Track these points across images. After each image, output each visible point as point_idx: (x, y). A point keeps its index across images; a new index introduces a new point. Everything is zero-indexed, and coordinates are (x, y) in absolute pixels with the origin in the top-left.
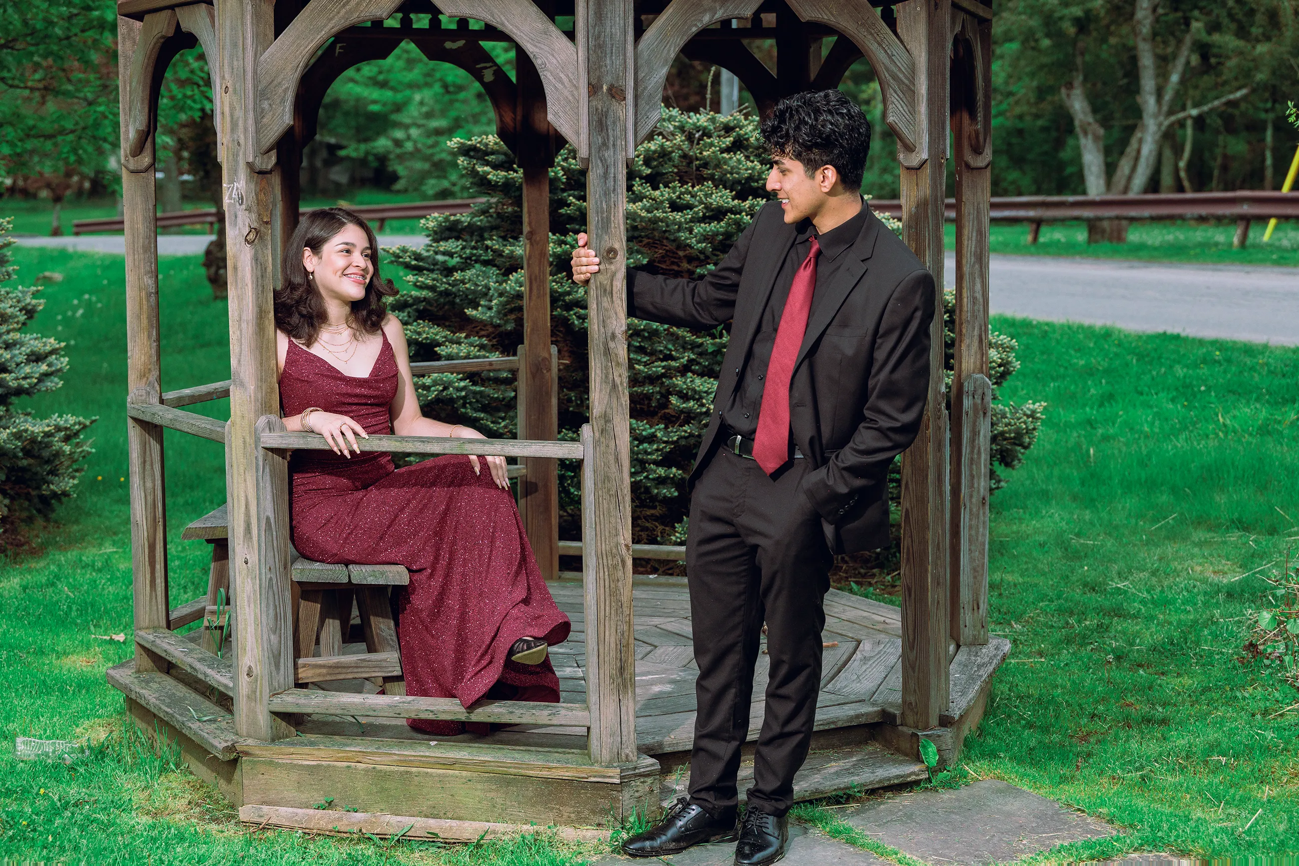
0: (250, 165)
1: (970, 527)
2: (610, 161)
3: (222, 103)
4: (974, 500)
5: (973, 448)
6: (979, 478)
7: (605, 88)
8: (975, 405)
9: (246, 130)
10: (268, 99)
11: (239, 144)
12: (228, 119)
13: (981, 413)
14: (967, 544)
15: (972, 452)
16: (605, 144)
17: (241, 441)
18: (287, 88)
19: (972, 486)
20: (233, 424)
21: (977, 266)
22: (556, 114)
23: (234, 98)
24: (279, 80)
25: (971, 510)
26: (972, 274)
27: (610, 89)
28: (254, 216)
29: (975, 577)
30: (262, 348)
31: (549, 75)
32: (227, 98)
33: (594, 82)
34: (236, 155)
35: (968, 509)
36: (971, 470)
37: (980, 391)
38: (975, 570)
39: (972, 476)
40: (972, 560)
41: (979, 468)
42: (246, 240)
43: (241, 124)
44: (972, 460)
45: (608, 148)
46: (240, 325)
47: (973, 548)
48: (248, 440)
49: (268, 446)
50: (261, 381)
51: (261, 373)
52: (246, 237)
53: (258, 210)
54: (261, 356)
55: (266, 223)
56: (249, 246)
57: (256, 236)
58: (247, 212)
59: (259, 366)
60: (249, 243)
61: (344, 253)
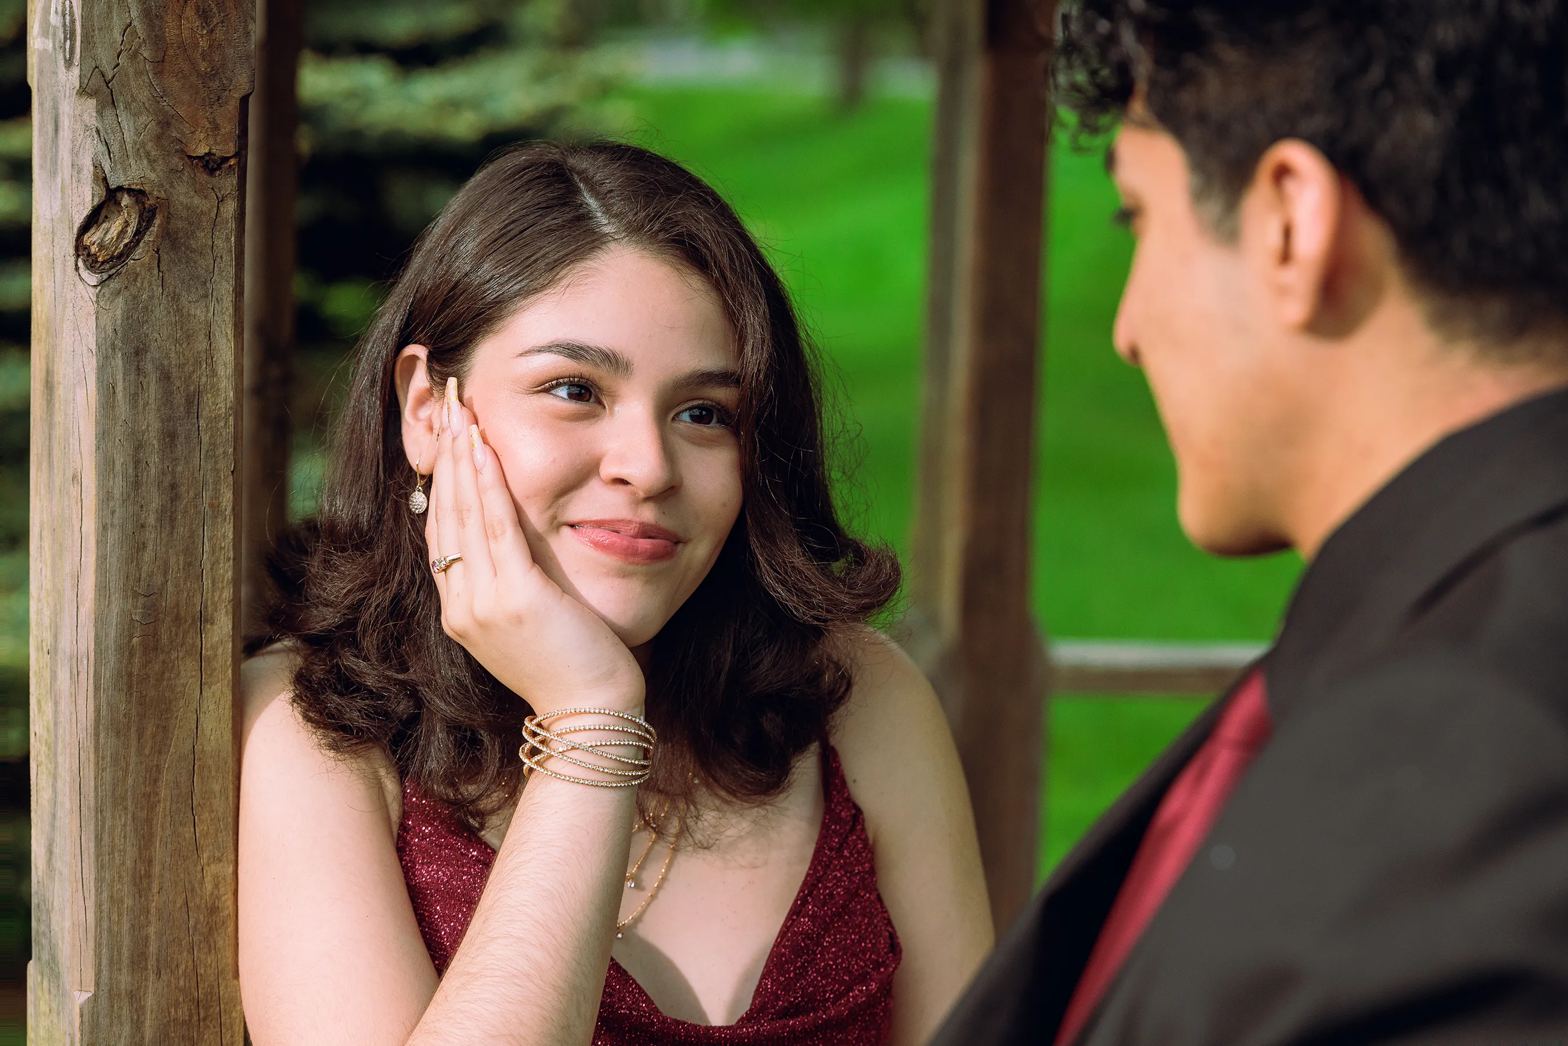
42: (80, 248)
50: (139, 961)
51: (138, 928)
52: (84, 229)
53: (156, 100)
54: (146, 841)
55: (210, 164)
56: (92, 279)
57: (139, 234)
58: (92, 103)
59: (126, 889)
60: (93, 264)
61: (560, 401)
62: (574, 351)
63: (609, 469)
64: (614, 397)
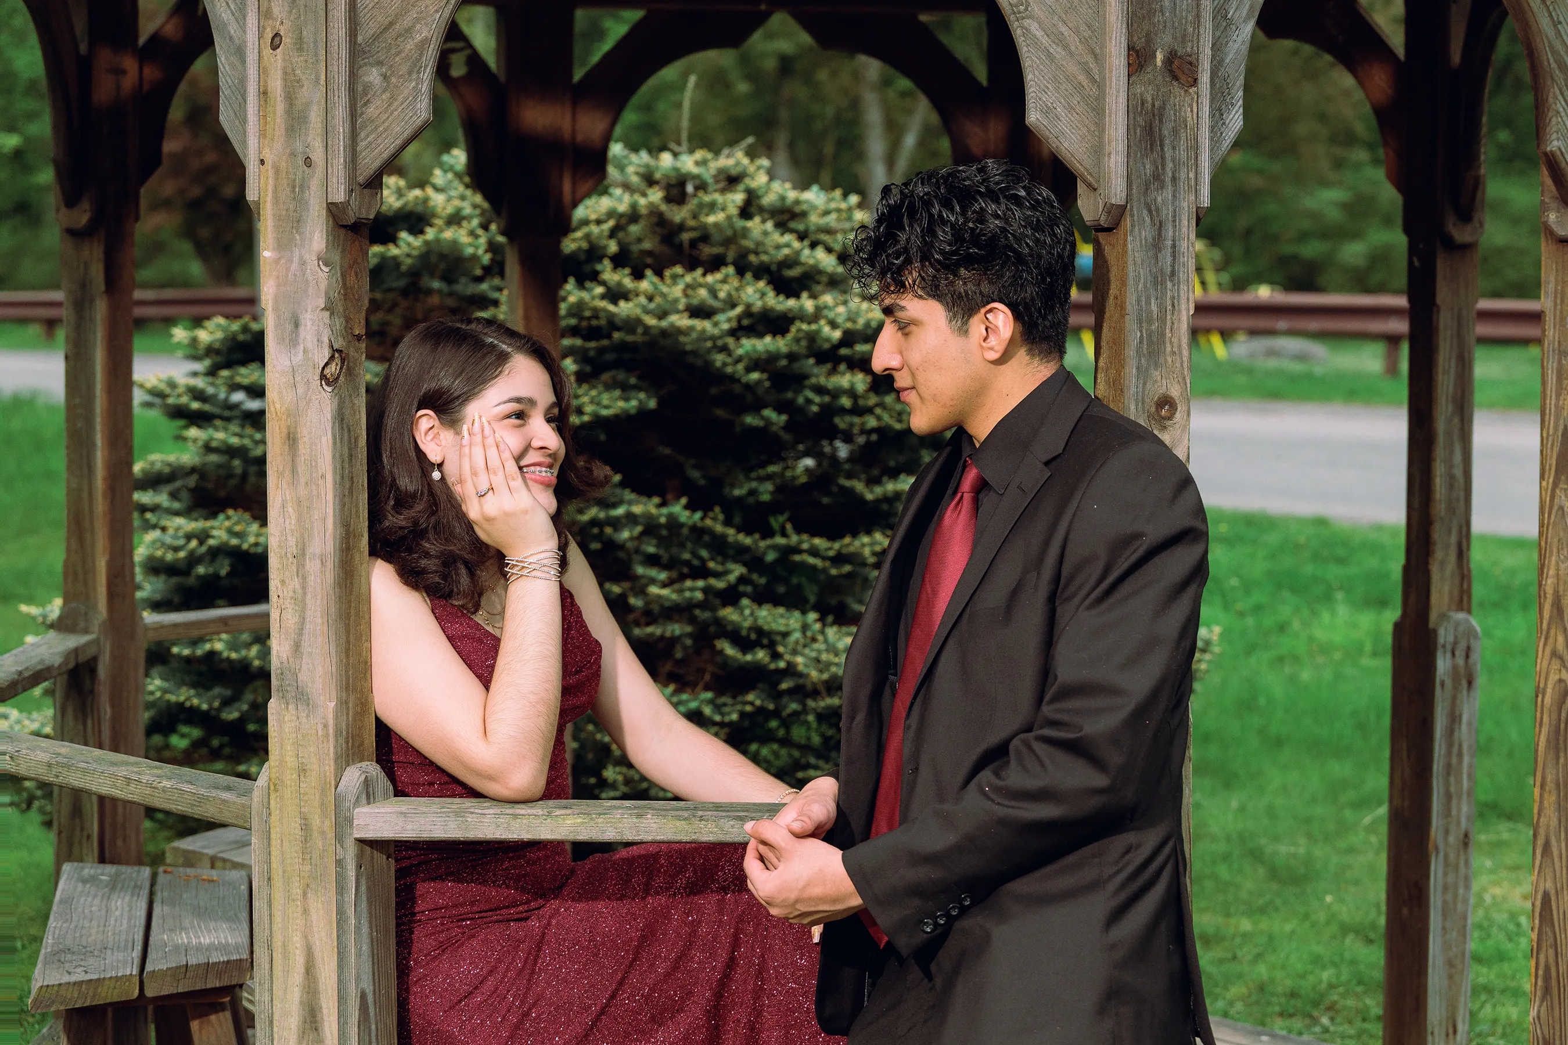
0: (333, 210)
1: (1445, 888)
2: (1167, 212)
3: (263, 71)
4: (1451, 839)
5: (1450, 745)
6: (1460, 797)
7: (1159, 57)
8: (1455, 667)
9: (327, 131)
10: (380, 63)
11: (308, 162)
12: (279, 106)
13: (1464, 682)
14: (1440, 918)
15: (1449, 753)
16: (1157, 177)
17: (295, 825)
18: (426, 42)
19: (1447, 813)
20: (274, 786)
21: (1456, 420)
22: (1047, 111)
23: (298, 60)
24: (407, 22)
25: (1446, 857)
26: (1449, 434)
27: (1169, 61)
28: (339, 323)
29: (1450, 977)
30: (348, 615)
31: (1034, 27)
32: (276, 61)
33: (1139, 44)
34: (298, 190)
35: (1441, 855)
36: (1447, 784)
37: (1462, 645)
38: (1450, 964)
39: (1449, 796)
40: (1446, 946)
41: (1459, 782)
42: (323, 376)
43: (315, 117)
44: (1448, 766)
45: (1162, 187)
46: (300, 566)
47: (1448, 924)
48: (316, 821)
49: (370, 835)
50: (347, 688)
51: (347, 672)
52: (323, 369)
53: (345, 311)
54: (348, 633)
55: (359, 338)
56: (329, 389)
57: (341, 368)
58: (327, 314)
59: (343, 655)
60: (328, 384)
61: (514, 421)
62: (518, 400)
63: (536, 444)
64: (529, 417)
